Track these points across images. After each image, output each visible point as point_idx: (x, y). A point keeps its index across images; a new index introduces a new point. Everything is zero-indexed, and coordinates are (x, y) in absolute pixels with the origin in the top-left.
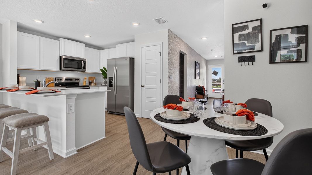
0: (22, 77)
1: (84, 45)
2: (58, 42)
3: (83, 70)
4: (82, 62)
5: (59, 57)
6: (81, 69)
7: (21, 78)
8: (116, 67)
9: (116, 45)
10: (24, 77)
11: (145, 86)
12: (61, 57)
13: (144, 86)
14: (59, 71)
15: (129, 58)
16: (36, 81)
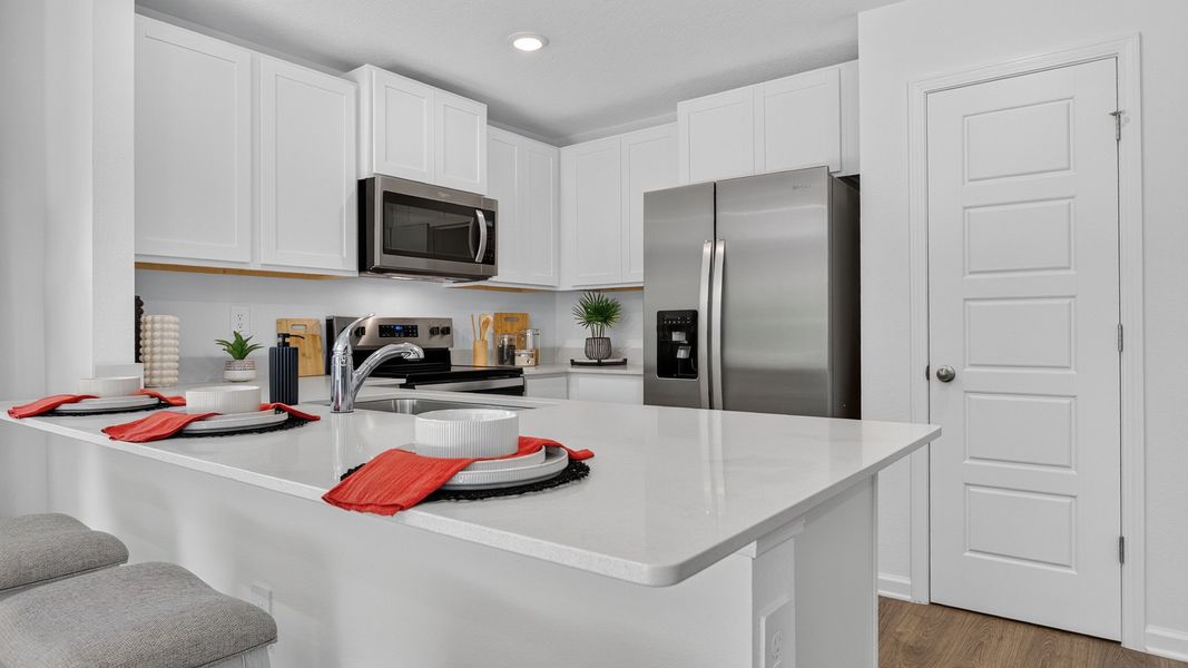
0: (157, 318)
1: (481, 110)
2: (350, 88)
3: (482, 269)
4: (480, 215)
5: (354, 189)
6: (473, 261)
7: (153, 322)
8: (720, 249)
9: (680, 104)
10: (167, 318)
11: (964, 374)
12: (364, 187)
13: (947, 378)
14: (357, 274)
15: (829, 174)
16: (232, 340)
